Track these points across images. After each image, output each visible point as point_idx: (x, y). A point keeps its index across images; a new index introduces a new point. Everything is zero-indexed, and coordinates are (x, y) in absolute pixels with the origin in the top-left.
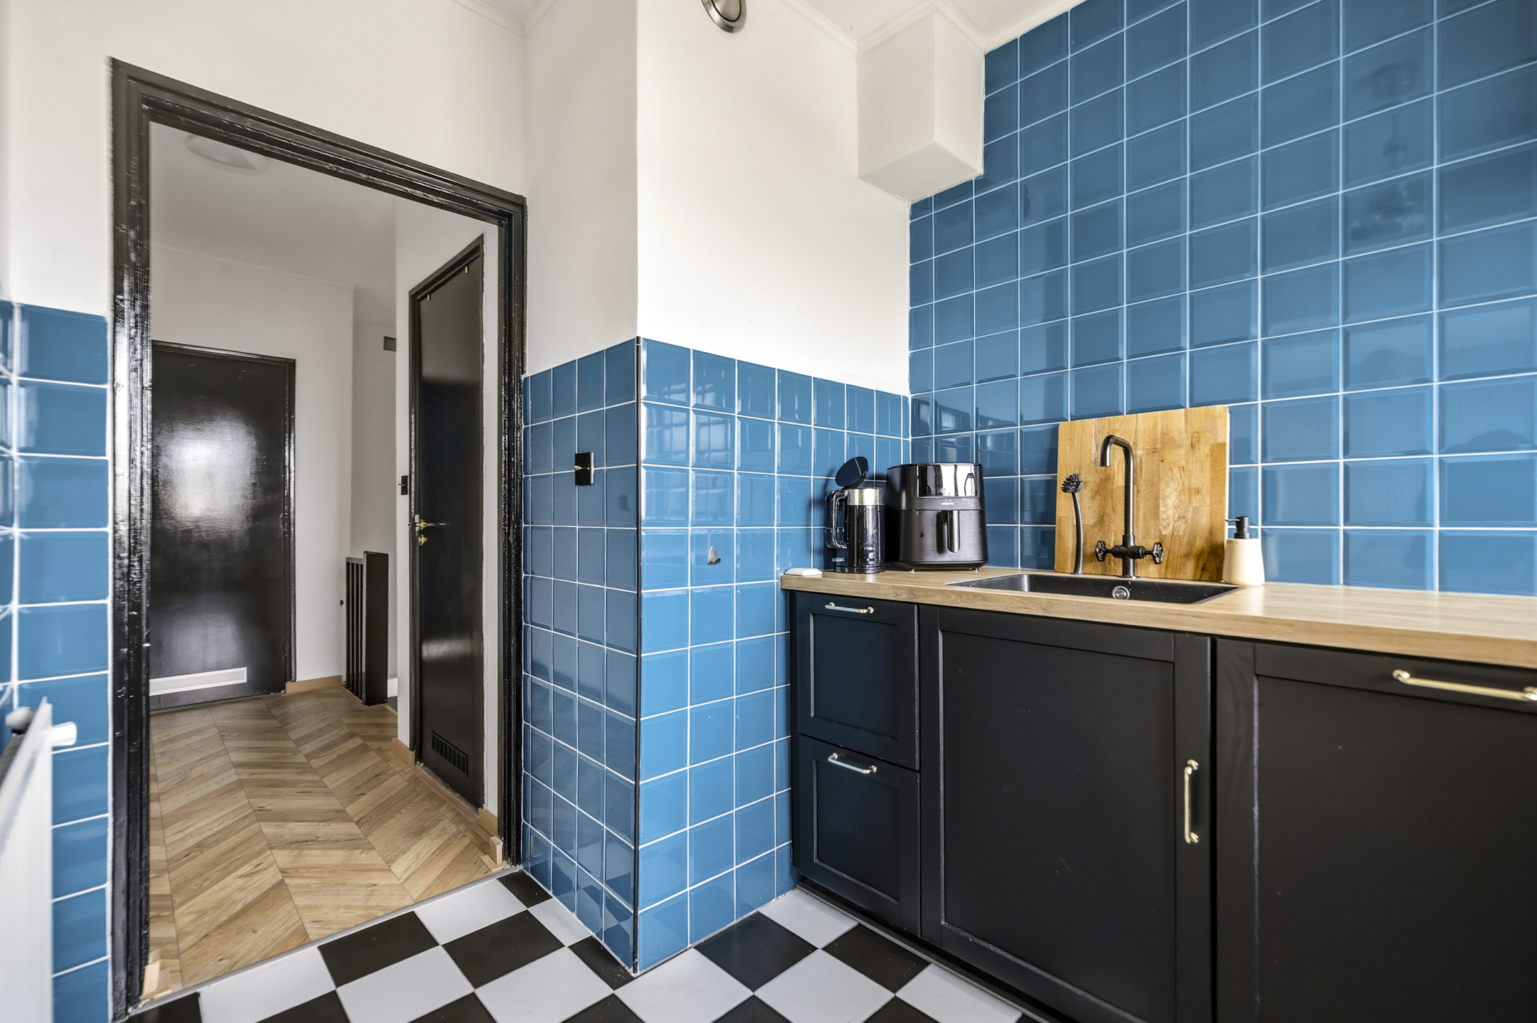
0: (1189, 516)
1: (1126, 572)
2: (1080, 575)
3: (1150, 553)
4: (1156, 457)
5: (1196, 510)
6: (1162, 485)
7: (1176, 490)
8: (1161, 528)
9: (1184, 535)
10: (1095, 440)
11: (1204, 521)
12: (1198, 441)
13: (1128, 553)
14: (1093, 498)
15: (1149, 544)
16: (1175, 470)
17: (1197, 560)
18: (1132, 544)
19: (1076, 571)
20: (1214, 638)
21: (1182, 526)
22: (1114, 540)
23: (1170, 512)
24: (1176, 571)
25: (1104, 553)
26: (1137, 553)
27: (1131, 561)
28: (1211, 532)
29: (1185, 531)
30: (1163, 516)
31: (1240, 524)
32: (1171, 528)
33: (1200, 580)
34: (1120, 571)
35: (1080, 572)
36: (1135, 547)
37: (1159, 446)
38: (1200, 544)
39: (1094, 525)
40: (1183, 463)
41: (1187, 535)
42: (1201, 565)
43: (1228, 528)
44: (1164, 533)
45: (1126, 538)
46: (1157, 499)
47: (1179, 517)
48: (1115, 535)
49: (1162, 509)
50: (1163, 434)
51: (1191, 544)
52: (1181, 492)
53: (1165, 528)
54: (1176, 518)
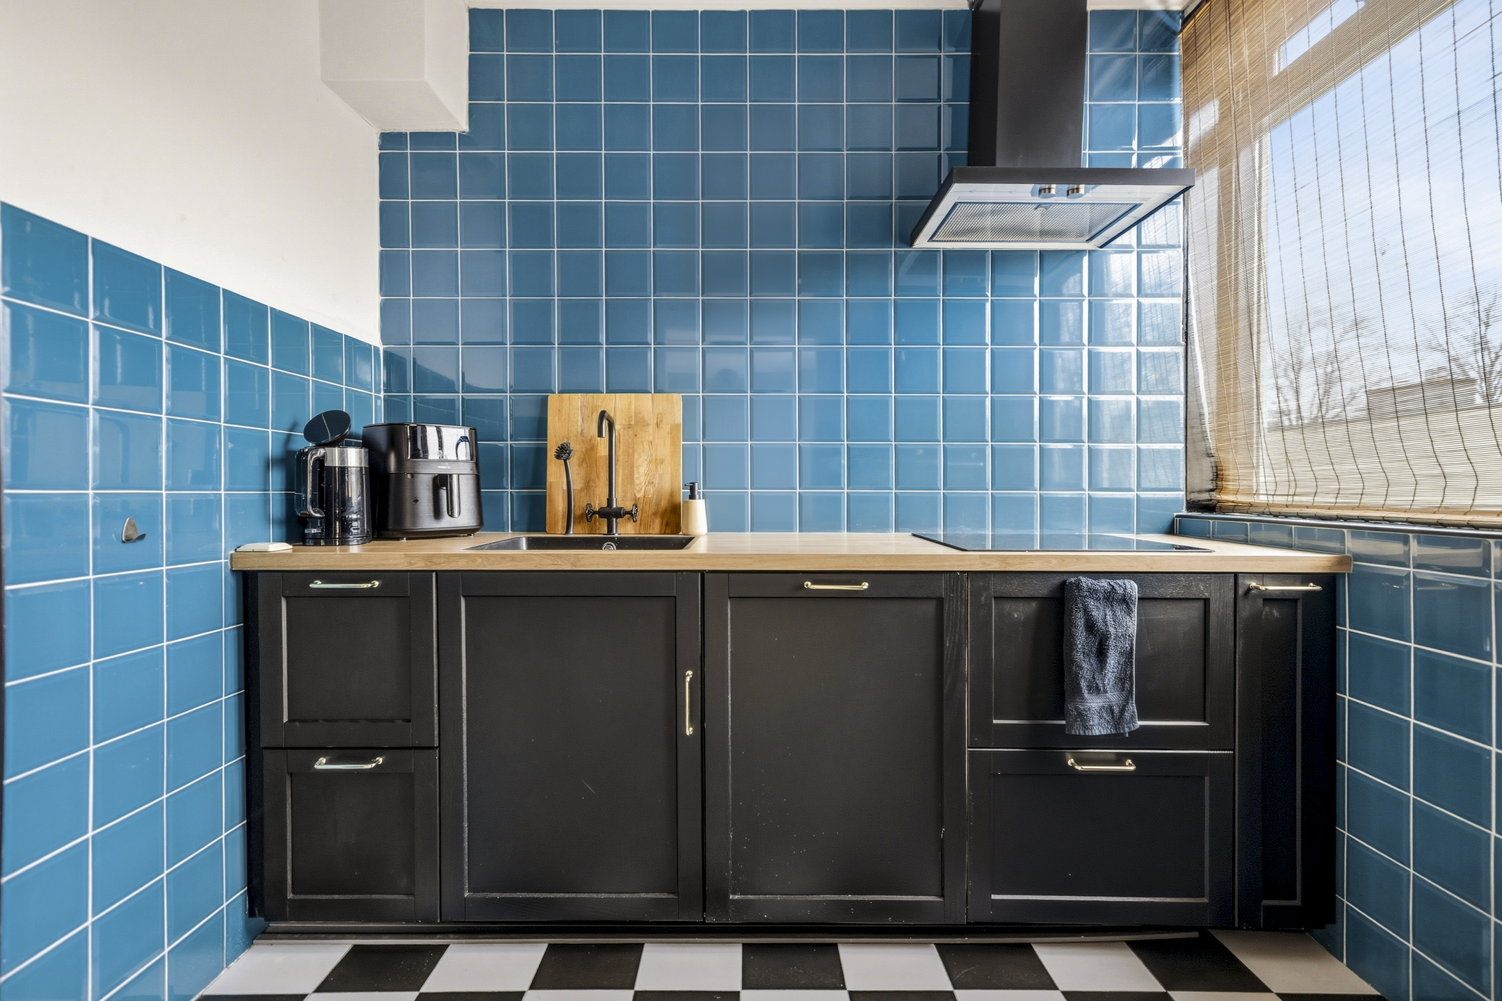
0: (656, 482)
1: (610, 530)
2: (571, 534)
3: (630, 513)
4: (631, 432)
5: (661, 476)
6: (636, 456)
7: (646, 460)
8: (635, 491)
9: (653, 497)
10: (581, 414)
11: (667, 486)
12: (662, 421)
13: (611, 514)
14: (580, 465)
15: (628, 506)
16: (645, 443)
17: (662, 518)
18: (615, 506)
19: (567, 532)
20: (703, 573)
21: (651, 490)
22: (599, 502)
23: (642, 478)
24: (647, 527)
25: (589, 515)
26: (619, 514)
27: (614, 519)
28: (672, 495)
29: (653, 494)
30: (637, 482)
31: (692, 488)
32: (643, 491)
33: (665, 534)
34: (605, 530)
35: (571, 533)
36: (617, 508)
37: (633, 423)
38: (664, 504)
39: (582, 490)
40: (651, 438)
41: (655, 498)
42: (665, 522)
43: (684, 492)
44: (638, 496)
45: (610, 501)
46: (632, 468)
47: (649, 483)
48: (599, 498)
49: (636, 476)
50: (635, 413)
51: (658, 505)
52: (650, 462)
53: (639, 491)
54: (646, 484)
